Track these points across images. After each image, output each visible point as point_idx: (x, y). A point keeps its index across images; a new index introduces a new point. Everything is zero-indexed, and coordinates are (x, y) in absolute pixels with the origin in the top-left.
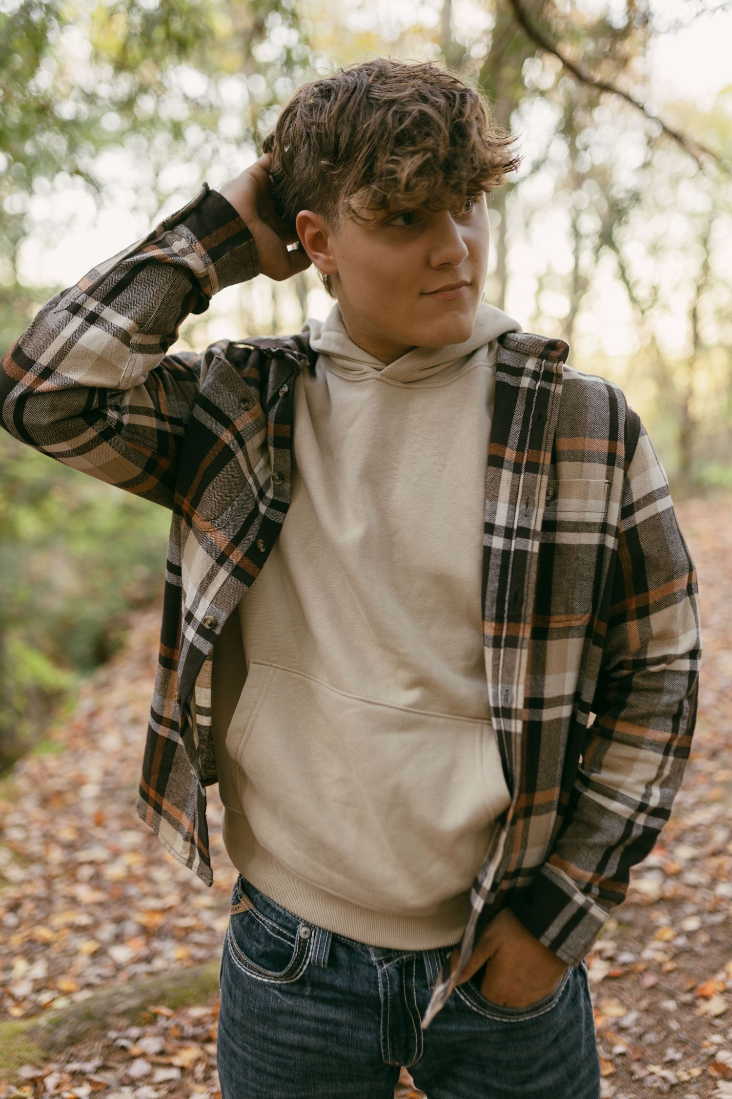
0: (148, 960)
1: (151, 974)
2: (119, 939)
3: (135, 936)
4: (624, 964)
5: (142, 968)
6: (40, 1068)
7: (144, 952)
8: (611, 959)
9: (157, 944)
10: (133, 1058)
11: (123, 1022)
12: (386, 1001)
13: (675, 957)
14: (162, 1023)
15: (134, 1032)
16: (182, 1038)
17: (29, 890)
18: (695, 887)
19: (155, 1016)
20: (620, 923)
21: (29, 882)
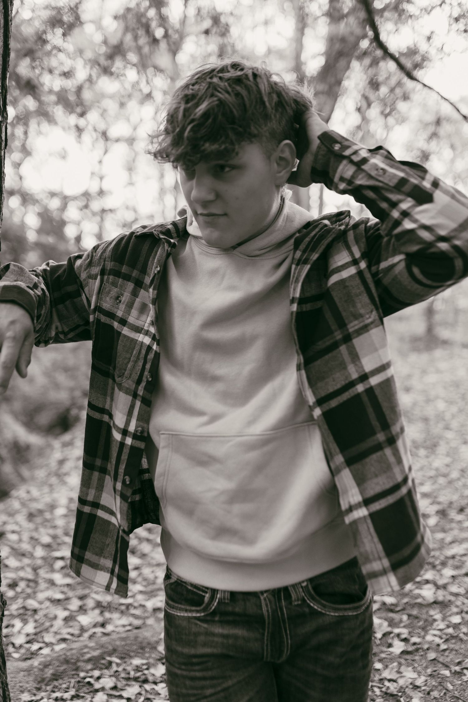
0: (103, 625)
1: (105, 634)
2: (82, 610)
3: (93, 609)
4: (414, 644)
5: (99, 630)
6: (35, 695)
7: (100, 619)
8: (405, 640)
9: (107, 615)
10: (97, 691)
11: (89, 667)
12: (269, 615)
13: (447, 641)
14: (114, 668)
15: (96, 673)
16: (128, 679)
17: (22, 574)
18: (457, 595)
19: (110, 663)
20: (409, 616)
21: (22, 568)
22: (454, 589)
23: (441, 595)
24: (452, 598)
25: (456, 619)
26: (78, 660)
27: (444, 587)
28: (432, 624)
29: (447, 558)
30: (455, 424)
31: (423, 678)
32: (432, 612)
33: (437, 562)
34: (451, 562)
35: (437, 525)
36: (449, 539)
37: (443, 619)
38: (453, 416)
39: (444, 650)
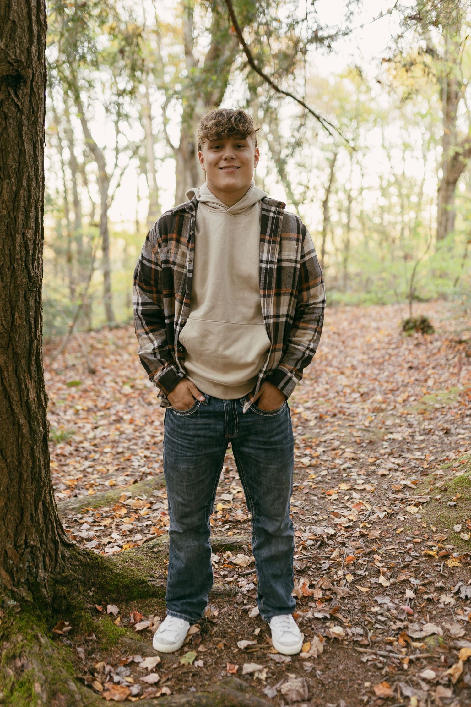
12: (227, 412)
22: (325, 458)
23: (314, 462)
24: (322, 463)
25: (324, 473)
26: (65, 509)
27: (318, 457)
28: (307, 477)
29: (321, 442)
30: (335, 363)
31: (300, 502)
32: (308, 470)
33: (314, 444)
34: (323, 444)
35: (315, 425)
36: (323, 432)
37: (315, 474)
38: (334, 357)
39: (315, 488)
